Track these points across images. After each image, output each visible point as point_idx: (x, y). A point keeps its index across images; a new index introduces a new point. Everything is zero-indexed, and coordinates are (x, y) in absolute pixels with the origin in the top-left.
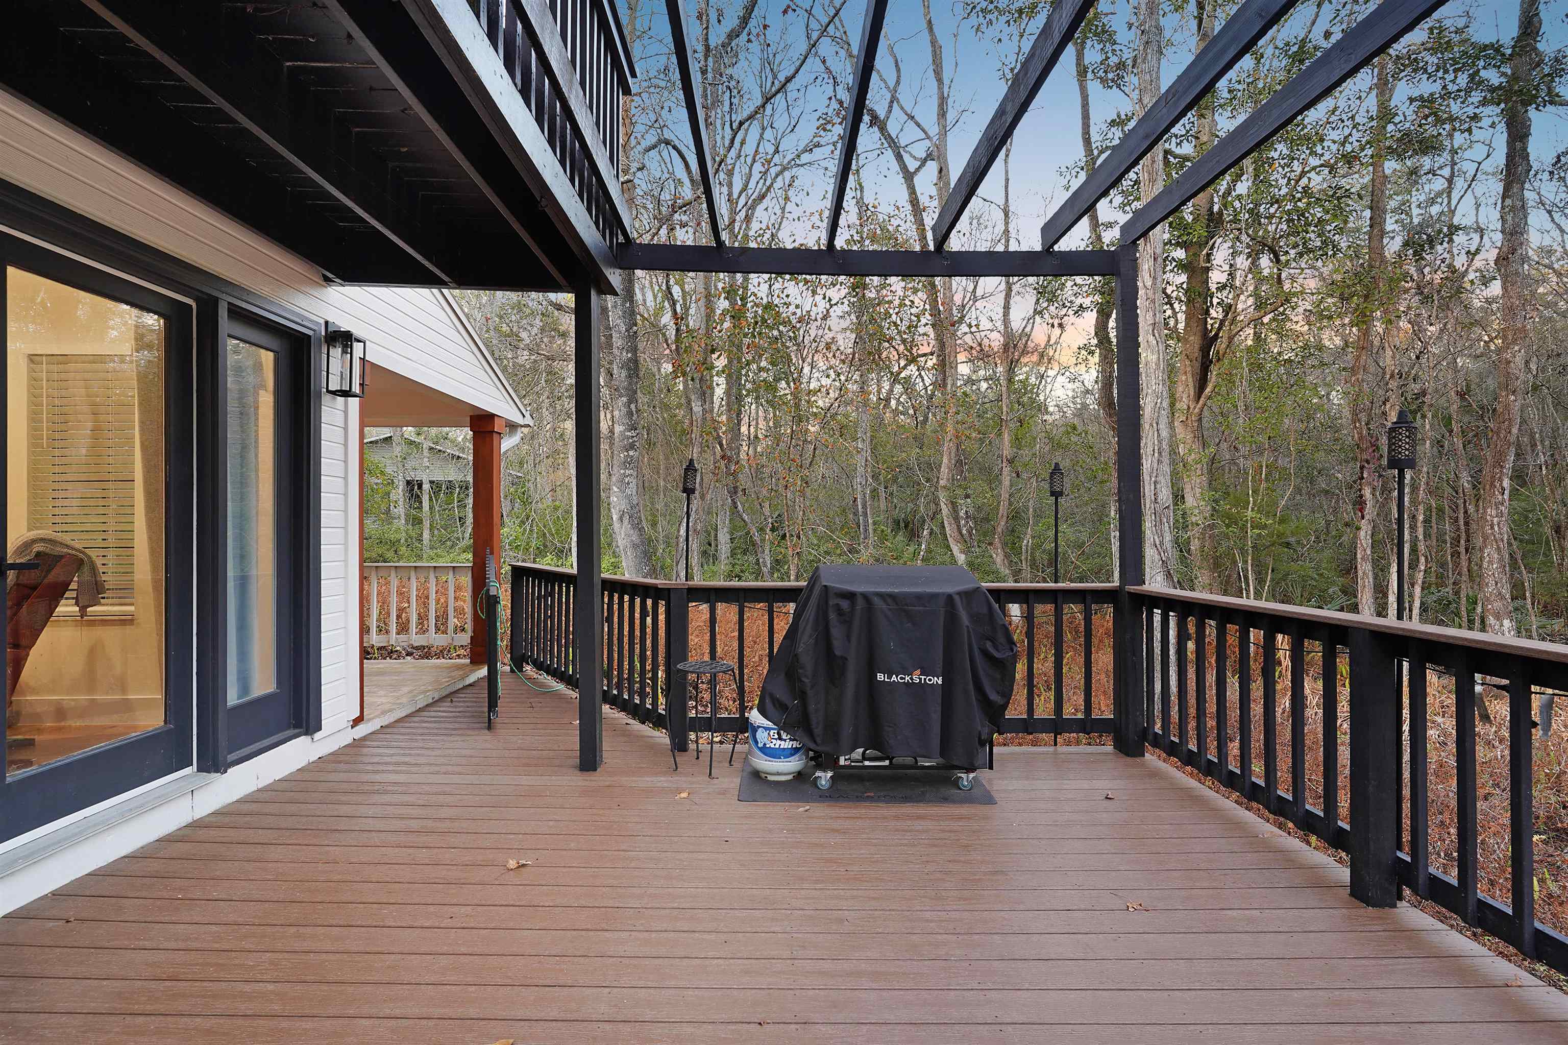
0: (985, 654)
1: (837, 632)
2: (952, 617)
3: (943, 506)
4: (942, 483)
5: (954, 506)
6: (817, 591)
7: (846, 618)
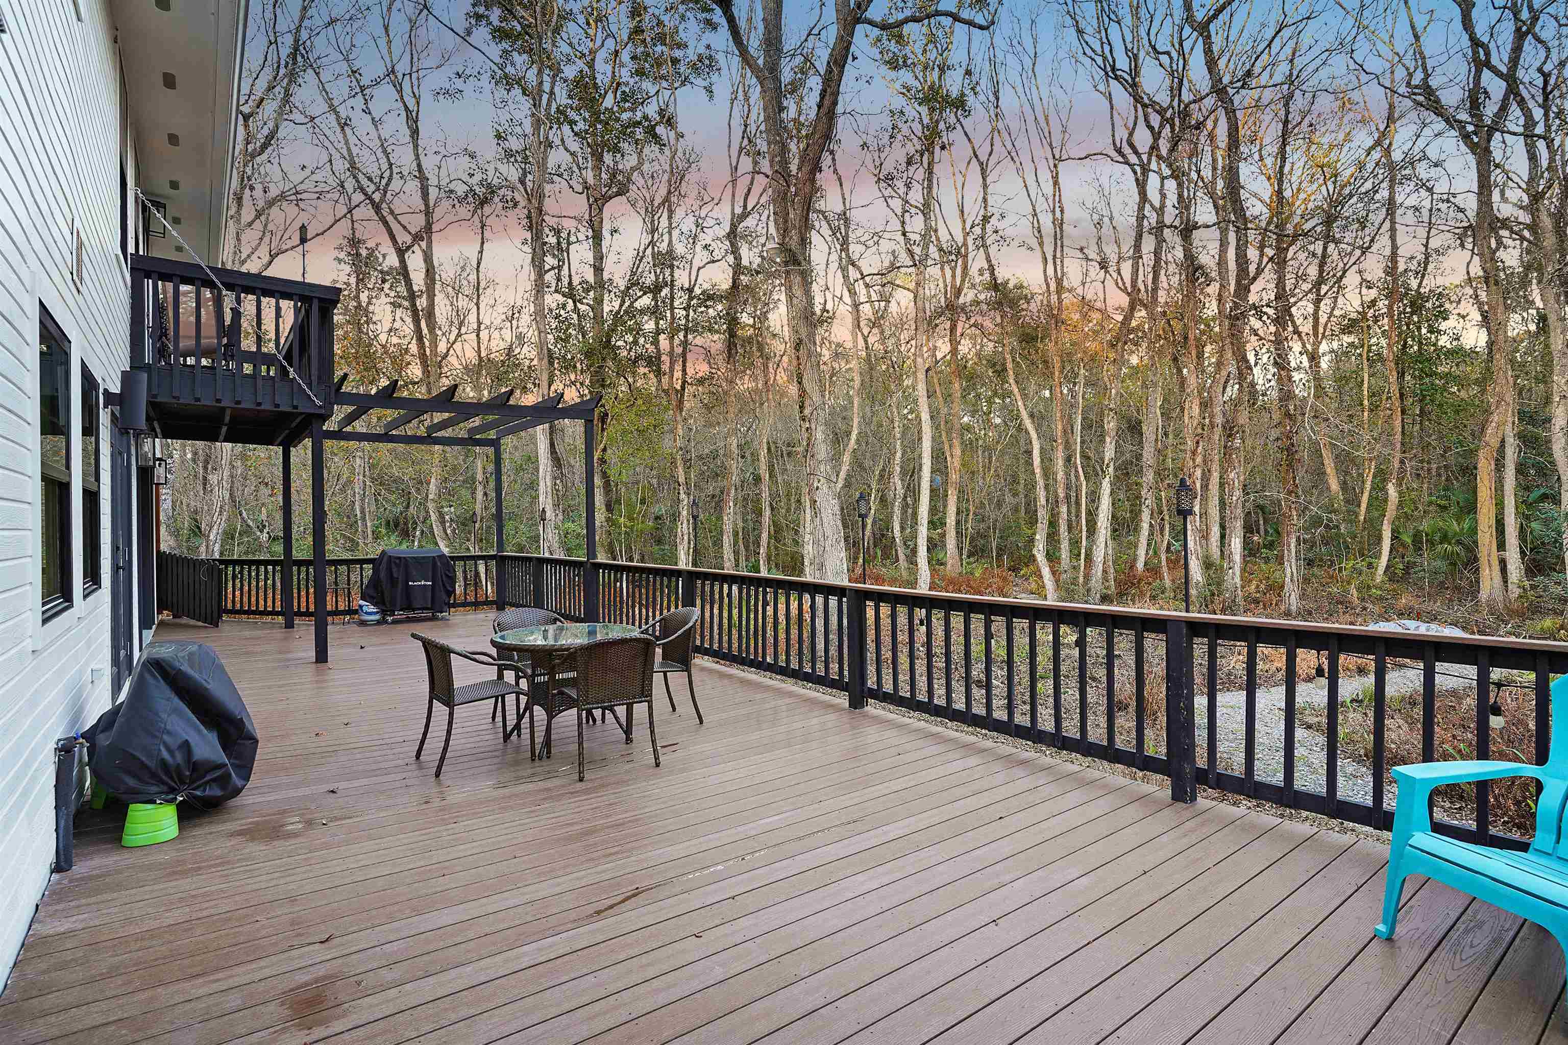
0: (447, 576)
1: (394, 570)
2: (434, 564)
3: (432, 513)
4: (431, 497)
5: (441, 516)
6: (385, 559)
7: (398, 566)
